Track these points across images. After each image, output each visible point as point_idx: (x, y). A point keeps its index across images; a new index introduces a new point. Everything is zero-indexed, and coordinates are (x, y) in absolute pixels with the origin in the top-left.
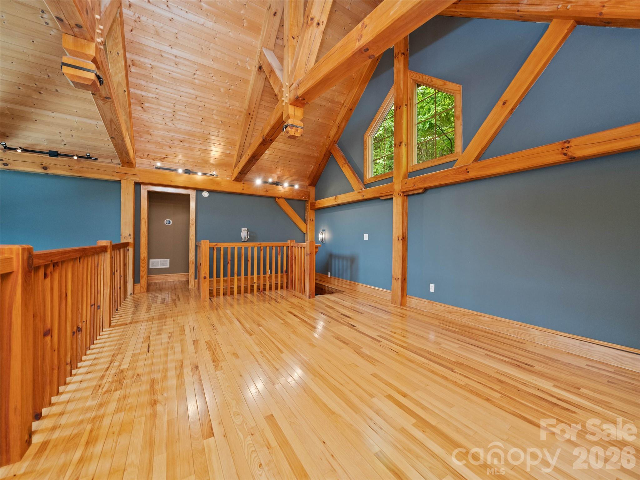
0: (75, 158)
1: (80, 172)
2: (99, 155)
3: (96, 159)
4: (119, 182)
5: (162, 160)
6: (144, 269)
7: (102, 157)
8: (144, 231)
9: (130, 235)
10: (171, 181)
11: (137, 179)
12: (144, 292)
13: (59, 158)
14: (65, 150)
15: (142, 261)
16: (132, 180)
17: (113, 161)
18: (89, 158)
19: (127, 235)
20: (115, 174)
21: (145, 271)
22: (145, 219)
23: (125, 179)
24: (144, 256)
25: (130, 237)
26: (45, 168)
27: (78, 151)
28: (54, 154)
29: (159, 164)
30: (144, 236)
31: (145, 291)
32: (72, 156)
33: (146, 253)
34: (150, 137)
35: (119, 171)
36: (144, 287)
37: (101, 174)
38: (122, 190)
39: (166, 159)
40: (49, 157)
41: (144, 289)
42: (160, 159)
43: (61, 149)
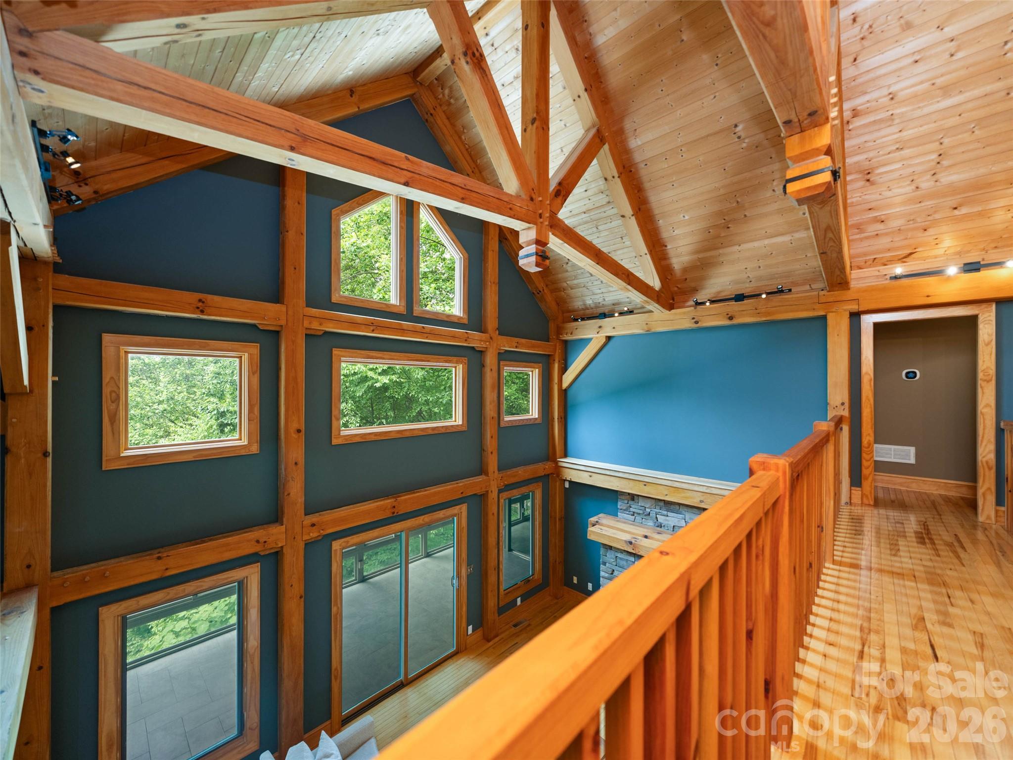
0: (764, 296)
1: (769, 314)
2: (792, 282)
3: (790, 290)
4: (824, 318)
5: (904, 260)
6: (868, 463)
7: (796, 284)
8: (867, 397)
9: (843, 404)
10: (928, 296)
11: (854, 307)
12: (869, 505)
13: (745, 301)
14: (750, 289)
15: (864, 449)
16: (845, 310)
17: (813, 286)
18: (780, 291)
19: (838, 403)
20: (817, 306)
21: (871, 467)
22: (869, 375)
23: (834, 310)
24: (869, 440)
25: (843, 407)
26: (731, 318)
27: (766, 285)
28: (740, 298)
29: (899, 270)
30: (869, 406)
31: (872, 503)
32: (760, 295)
33: (872, 435)
34: (880, 227)
35: (823, 300)
36: (869, 496)
37: (797, 311)
38: (829, 330)
39: (913, 256)
40: (734, 303)
41: (870, 500)
42: (899, 260)
43: (746, 289)
